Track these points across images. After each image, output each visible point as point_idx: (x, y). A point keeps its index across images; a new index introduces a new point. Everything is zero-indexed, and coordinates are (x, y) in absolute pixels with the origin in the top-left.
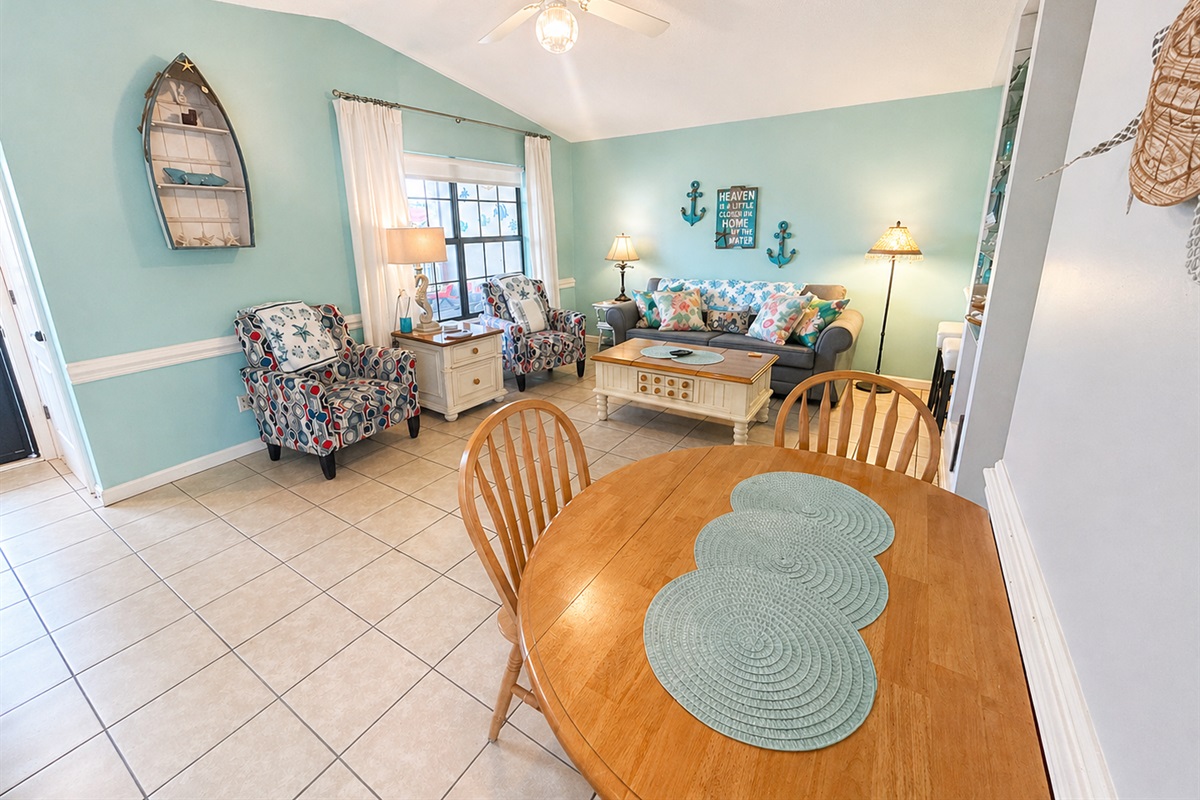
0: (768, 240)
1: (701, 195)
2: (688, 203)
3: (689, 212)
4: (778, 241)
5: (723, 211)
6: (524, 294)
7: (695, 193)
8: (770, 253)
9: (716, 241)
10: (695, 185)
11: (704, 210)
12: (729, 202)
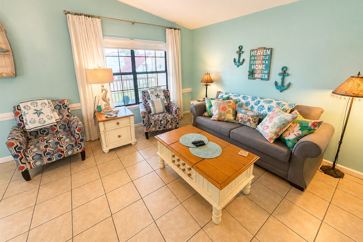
0: (275, 76)
1: (243, 52)
2: (237, 57)
3: (237, 61)
4: (281, 77)
5: (252, 60)
6: (157, 96)
7: (240, 51)
8: (276, 84)
9: (249, 76)
10: (241, 48)
11: (244, 60)
12: (256, 56)
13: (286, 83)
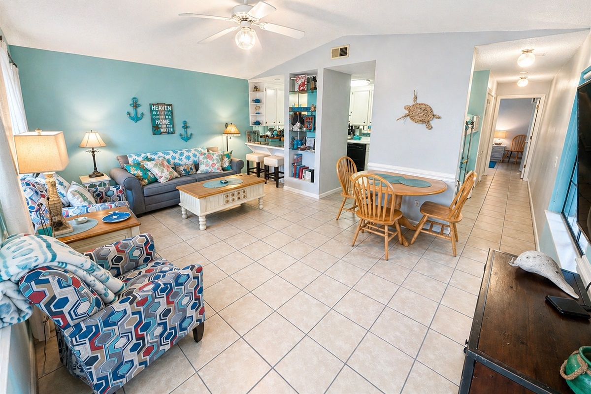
0: (179, 130)
1: (139, 105)
2: (131, 110)
3: (133, 115)
4: (184, 129)
5: (154, 115)
7: (136, 105)
8: (181, 135)
9: (152, 131)
10: (135, 100)
11: (142, 114)
12: (158, 111)
13: (189, 133)
